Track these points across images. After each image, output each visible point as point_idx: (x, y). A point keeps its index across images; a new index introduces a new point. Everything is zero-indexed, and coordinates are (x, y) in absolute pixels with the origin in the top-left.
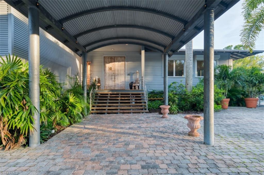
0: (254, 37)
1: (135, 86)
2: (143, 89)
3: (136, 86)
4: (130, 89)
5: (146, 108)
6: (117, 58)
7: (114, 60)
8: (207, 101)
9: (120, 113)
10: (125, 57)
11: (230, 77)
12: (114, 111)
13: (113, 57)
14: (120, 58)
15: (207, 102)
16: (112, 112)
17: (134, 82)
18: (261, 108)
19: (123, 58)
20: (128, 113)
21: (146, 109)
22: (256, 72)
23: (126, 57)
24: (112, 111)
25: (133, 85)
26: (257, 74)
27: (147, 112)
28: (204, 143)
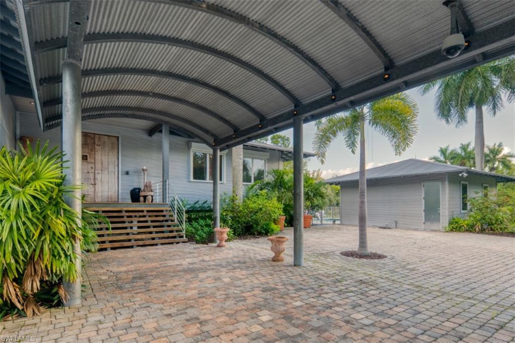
0: (325, 147)
1: (145, 197)
2: (166, 202)
3: (147, 196)
4: (131, 202)
5: (182, 235)
6: (100, 138)
7: (93, 140)
8: (298, 218)
9: (138, 246)
10: (118, 137)
11: (287, 187)
12: (126, 244)
13: (89, 134)
14: (106, 137)
15: (298, 220)
16: (122, 246)
17: (142, 189)
18: (314, 227)
19: (114, 138)
20: (152, 245)
21: (182, 237)
22: (310, 182)
23: (120, 139)
24: (122, 244)
25: (141, 194)
26: (311, 184)
27: (185, 241)
28: (295, 265)
